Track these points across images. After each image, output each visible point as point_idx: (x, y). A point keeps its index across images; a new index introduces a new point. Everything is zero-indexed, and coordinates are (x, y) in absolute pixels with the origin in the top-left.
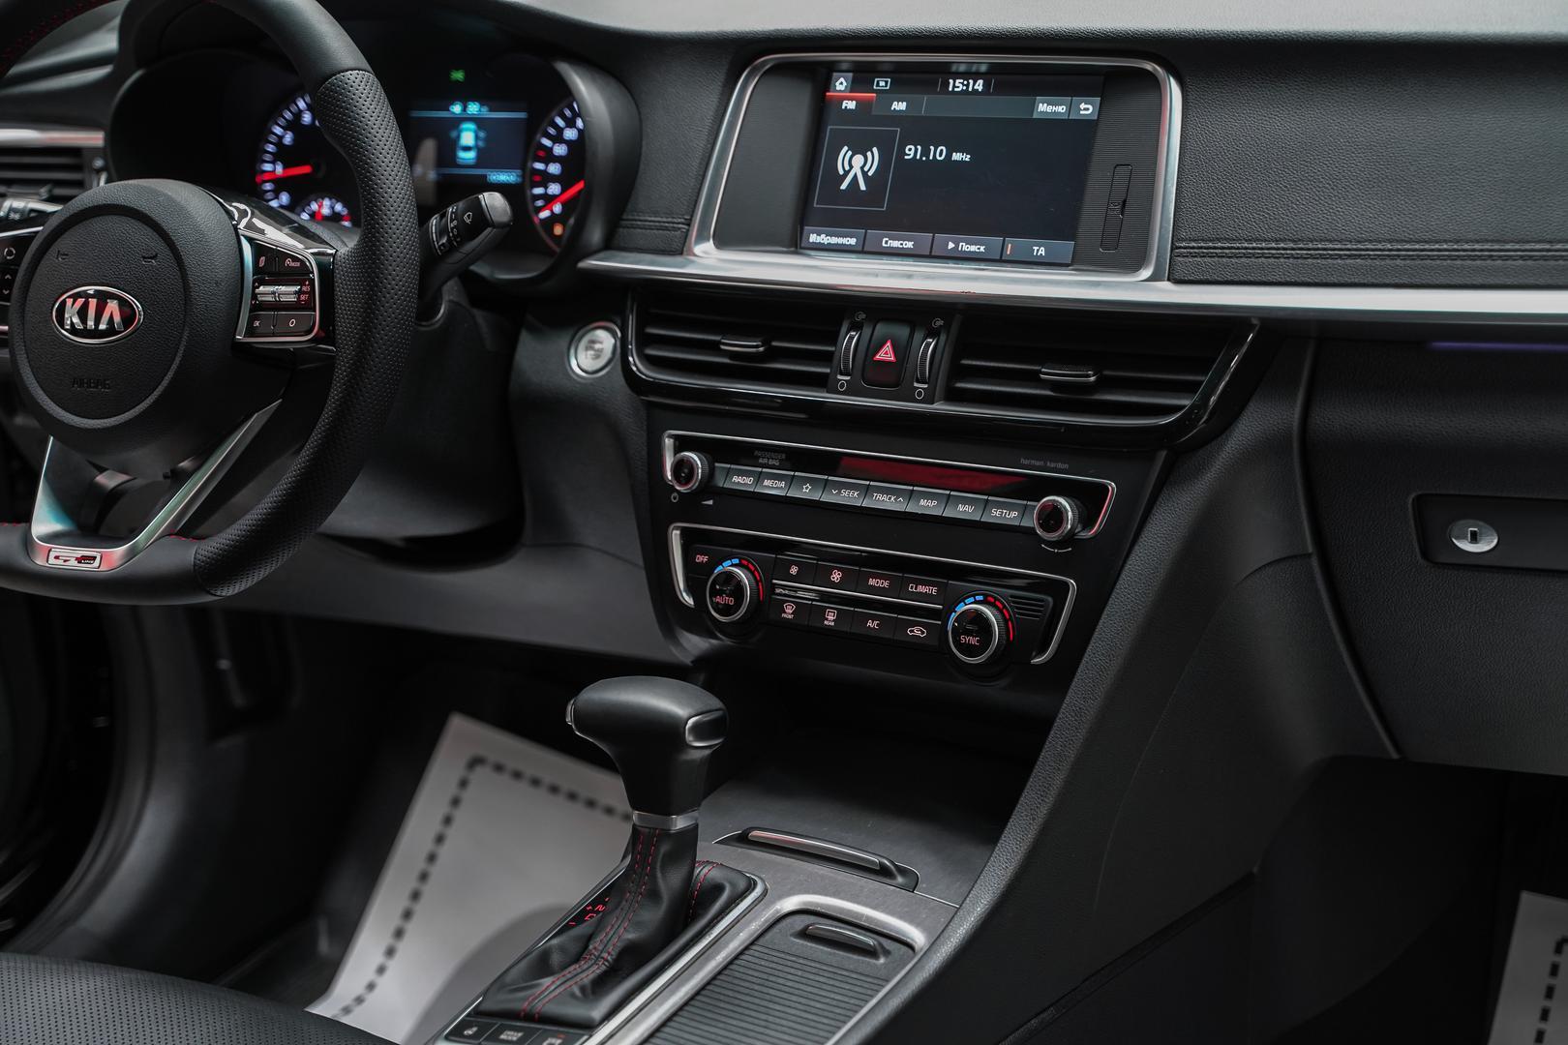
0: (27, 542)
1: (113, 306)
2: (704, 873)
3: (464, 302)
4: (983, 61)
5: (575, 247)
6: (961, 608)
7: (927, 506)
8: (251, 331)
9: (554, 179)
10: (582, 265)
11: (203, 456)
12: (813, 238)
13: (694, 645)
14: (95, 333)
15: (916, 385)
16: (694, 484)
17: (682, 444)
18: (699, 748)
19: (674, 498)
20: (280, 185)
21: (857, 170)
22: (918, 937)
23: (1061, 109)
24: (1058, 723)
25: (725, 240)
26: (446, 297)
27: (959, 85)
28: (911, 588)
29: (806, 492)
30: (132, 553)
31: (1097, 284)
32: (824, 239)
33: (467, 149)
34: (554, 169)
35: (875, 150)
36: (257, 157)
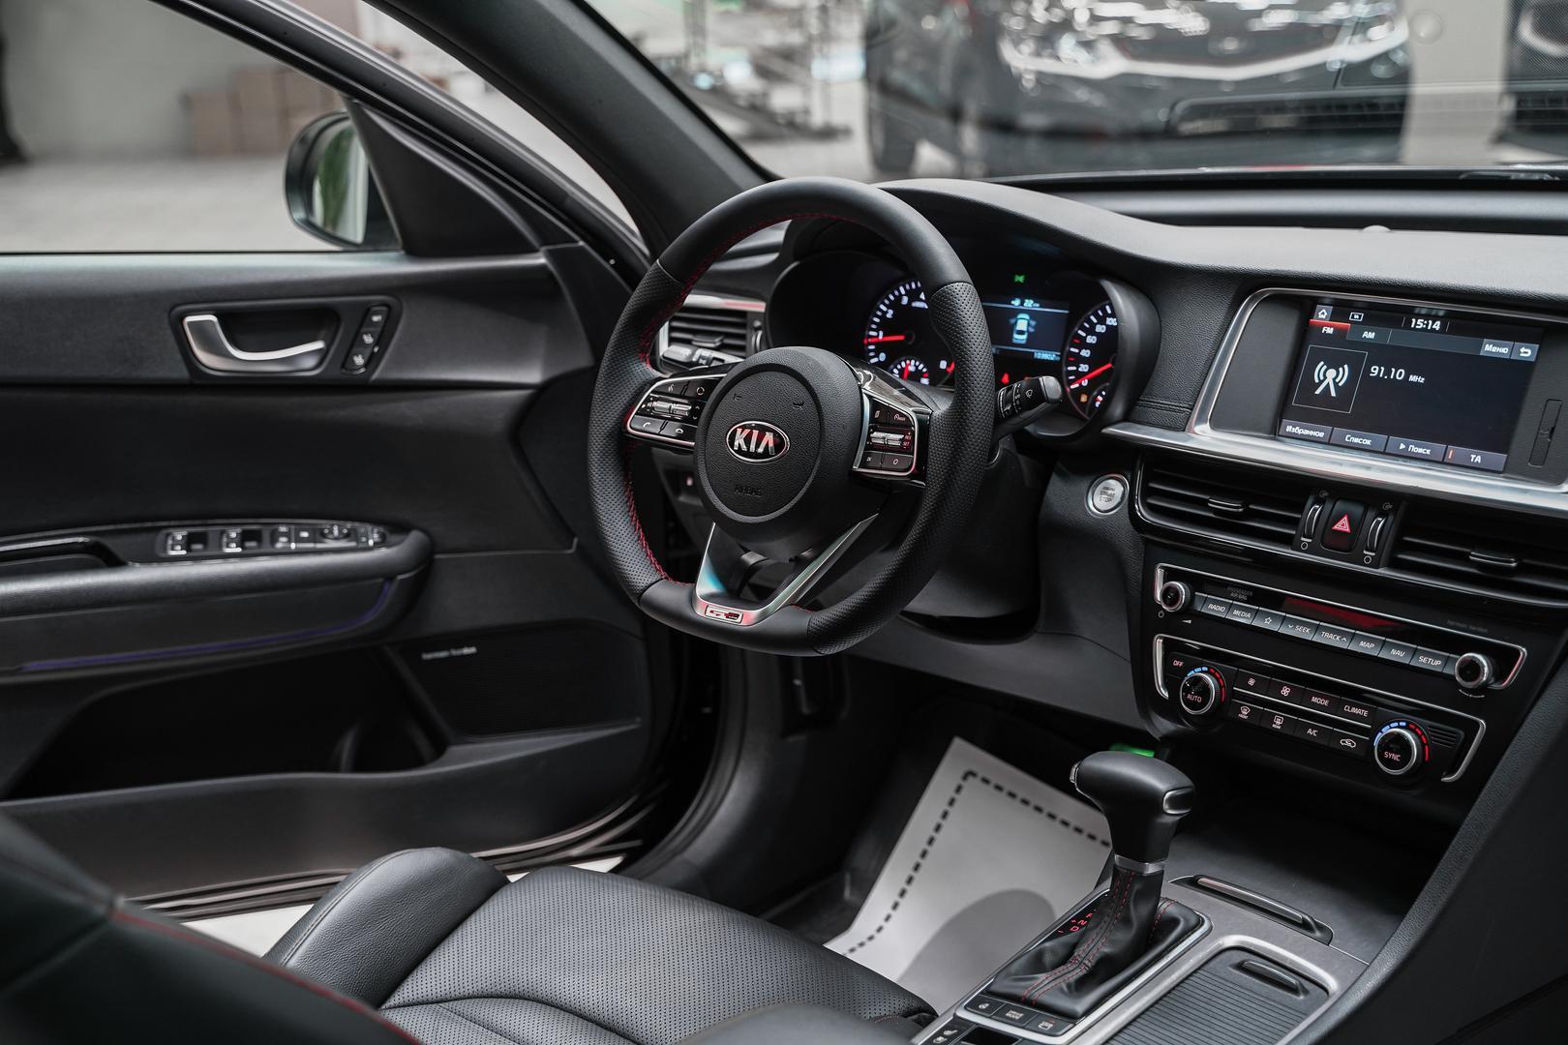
0: (692, 598)
1: (769, 437)
2: (1165, 908)
3: (1013, 450)
4: (1442, 308)
5: (1101, 417)
6: (1386, 730)
7: (1365, 647)
8: (864, 464)
9: (1084, 360)
10: (1104, 431)
11: (820, 548)
12: (1289, 429)
13: (1163, 726)
14: (755, 455)
15: (1365, 552)
16: (1178, 607)
17: (1170, 575)
18: (1171, 814)
19: (1161, 615)
20: (881, 347)
21: (1329, 380)
22: (1332, 983)
23: (1504, 350)
24: (1461, 832)
25: (1217, 424)
26: (1001, 446)
27: (1420, 323)
28: (1347, 708)
29: (1267, 624)
30: (763, 616)
31: (1525, 491)
32: (1298, 430)
33: (1021, 332)
34: (1085, 353)
35: (1346, 366)
36: (865, 325)
